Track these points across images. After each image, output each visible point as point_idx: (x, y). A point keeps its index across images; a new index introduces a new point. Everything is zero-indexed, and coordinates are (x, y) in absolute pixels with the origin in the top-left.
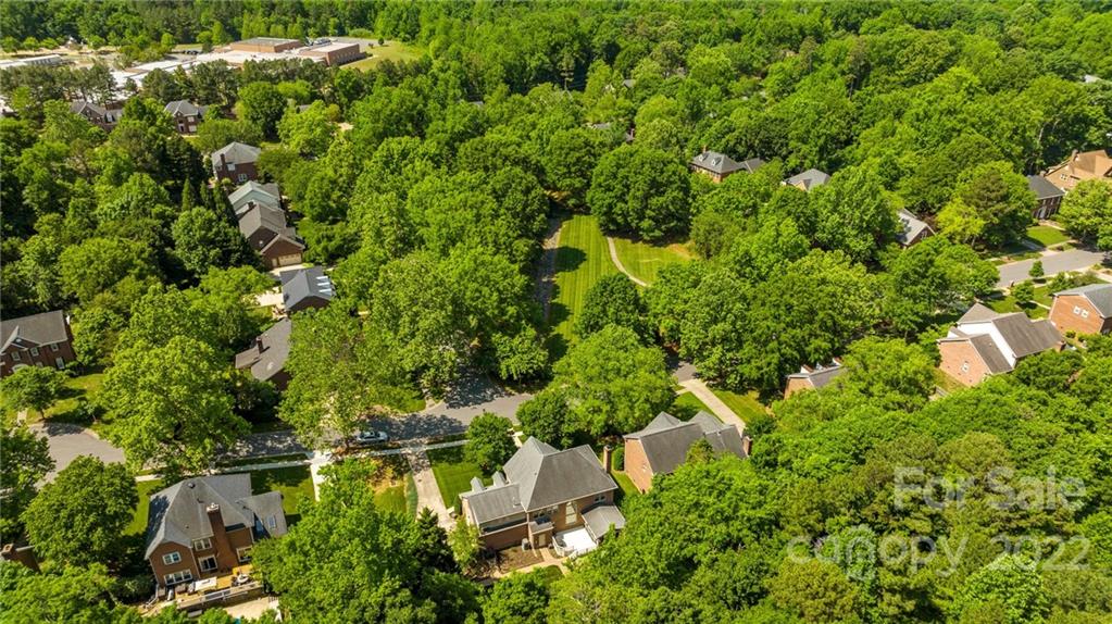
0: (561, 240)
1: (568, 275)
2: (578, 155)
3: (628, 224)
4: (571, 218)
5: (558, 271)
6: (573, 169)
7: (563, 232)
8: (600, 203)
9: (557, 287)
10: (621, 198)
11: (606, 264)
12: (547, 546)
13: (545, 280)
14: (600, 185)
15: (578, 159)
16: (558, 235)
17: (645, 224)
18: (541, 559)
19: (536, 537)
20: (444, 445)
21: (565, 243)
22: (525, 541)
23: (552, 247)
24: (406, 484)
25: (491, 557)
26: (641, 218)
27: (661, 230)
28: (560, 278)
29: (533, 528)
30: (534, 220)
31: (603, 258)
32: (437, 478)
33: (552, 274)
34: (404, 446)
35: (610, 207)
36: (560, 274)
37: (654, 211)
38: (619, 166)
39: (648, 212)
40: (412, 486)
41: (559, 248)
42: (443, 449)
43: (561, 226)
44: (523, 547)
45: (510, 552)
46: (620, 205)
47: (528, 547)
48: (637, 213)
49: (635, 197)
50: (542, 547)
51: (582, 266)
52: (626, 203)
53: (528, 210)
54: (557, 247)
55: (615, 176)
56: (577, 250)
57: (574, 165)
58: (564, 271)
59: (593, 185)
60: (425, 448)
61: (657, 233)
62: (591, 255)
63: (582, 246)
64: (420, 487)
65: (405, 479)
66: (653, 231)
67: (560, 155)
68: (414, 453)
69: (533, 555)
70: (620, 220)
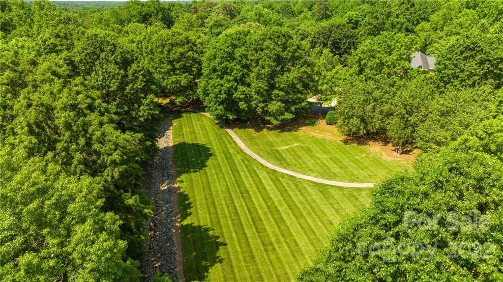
0: (175, 137)
1: (195, 176)
2: (181, 50)
3: (252, 110)
4: (180, 117)
5: (179, 174)
6: (177, 66)
7: (175, 129)
8: (216, 90)
9: (185, 197)
10: (241, 81)
11: (239, 157)
13: (164, 187)
14: (215, 70)
15: (182, 54)
16: (170, 133)
17: (274, 106)
21: (180, 140)
23: (165, 145)
26: (268, 99)
27: (291, 112)
28: (185, 183)
30: (140, 105)
31: (231, 151)
33: (172, 178)
35: (229, 93)
36: (183, 177)
37: (282, 90)
38: (234, 46)
39: (276, 92)
41: (174, 146)
43: (172, 125)
46: (241, 88)
48: (262, 95)
49: (258, 76)
51: (209, 162)
52: (249, 85)
53: (128, 88)
54: (171, 144)
55: (231, 57)
56: (197, 145)
57: (178, 61)
58: (187, 172)
59: (205, 72)
61: (288, 116)
62: (216, 148)
63: (201, 141)
66: (282, 114)
67: (162, 52)
70: (243, 105)
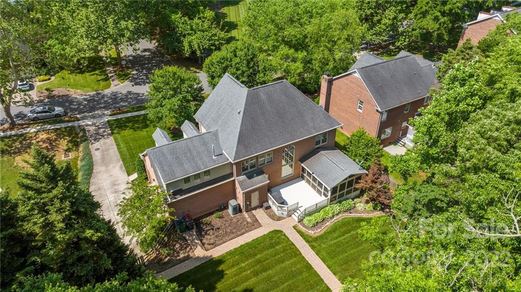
12: (261, 207)
18: (256, 224)
19: (248, 196)
20: (129, 115)
22: (233, 203)
24: (81, 154)
25: (189, 228)
29: (241, 185)
32: (118, 145)
34: (83, 118)
40: (88, 155)
42: (126, 118)
44: (230, 210)
45: (214, 219)
47: (237, 210)
50: (255, 208)
60: (106, 119)
64: (97, 156)
65: (81, 149)
68: (94, 124)
69: (244, 219)
